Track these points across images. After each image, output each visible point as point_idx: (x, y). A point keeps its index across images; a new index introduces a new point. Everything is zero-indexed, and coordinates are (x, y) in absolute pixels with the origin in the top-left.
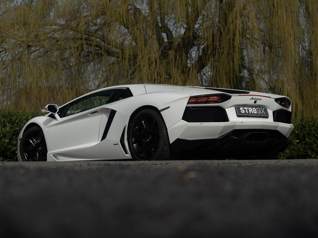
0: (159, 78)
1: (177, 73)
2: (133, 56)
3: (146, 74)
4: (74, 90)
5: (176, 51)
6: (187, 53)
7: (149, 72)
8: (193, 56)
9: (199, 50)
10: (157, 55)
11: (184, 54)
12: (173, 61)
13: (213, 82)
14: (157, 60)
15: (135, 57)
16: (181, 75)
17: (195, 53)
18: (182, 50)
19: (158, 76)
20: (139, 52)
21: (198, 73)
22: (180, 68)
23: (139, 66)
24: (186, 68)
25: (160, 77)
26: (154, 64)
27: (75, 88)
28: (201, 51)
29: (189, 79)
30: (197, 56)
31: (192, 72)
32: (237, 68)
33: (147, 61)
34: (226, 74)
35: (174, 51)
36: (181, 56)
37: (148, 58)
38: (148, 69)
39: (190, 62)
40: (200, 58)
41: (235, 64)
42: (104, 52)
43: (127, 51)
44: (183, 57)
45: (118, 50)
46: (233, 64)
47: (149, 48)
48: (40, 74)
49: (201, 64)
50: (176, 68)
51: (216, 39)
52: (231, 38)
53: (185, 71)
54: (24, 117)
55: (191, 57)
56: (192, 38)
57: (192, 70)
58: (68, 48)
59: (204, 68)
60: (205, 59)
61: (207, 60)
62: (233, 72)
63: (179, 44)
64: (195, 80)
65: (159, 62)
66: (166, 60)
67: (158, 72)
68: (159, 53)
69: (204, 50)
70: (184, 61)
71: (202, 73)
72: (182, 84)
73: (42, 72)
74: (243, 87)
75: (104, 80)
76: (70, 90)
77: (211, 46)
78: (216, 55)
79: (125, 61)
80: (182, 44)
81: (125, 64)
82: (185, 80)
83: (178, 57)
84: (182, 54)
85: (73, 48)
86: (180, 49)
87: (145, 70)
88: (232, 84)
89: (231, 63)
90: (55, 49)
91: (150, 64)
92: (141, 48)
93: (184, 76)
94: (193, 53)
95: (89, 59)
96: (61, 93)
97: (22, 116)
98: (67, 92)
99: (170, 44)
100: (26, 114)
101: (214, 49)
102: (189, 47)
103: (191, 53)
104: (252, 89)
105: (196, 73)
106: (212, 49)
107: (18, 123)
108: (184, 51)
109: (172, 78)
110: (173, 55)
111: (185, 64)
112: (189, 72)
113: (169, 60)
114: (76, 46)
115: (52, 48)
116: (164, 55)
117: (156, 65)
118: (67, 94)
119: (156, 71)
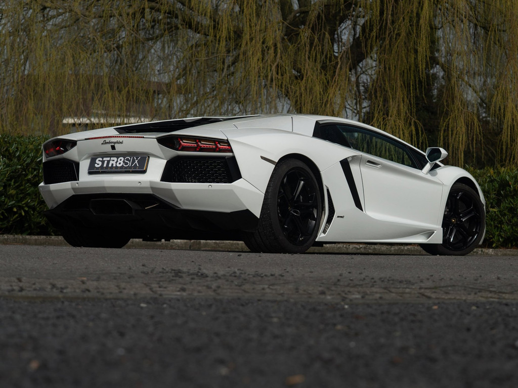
0: (280, 77)
1: (312, 69)
2: (235, 32)
3: (257, 70)
4: (124, 92)
5: (313, 29)
6: (332, 32)
7: (261, 65)
8: (345, 38)
9: (354, 29)
10: (279, 34)
11: (327, 35)
12: (307, 49)
13: (378, 89)
14: (279, 45)
15: (238, 34)
16: (321, 73)
17: (347, 33)
18: (325, 27)
19: (277, 74)
20: (247, 29)
21: (350, 70)
22: (318, 61)
23: (244, 53)
24: (330, 61)
25: (282, 75)
26: (272, 51)
27: (127, 89)
28: (358, 29)
29: (335, 81)
30: (351, 40)
31: (341, 68)
32: (422, 66)
33: (259, 45)
34: (403, 74)
35: (310, 30)
36: (322, 40)
37: (261, 40)
38: (260, 60)
39: (339, 49)
40: (357, 43)
41: (419, 58)
42: (182, 25)
43: (224, 26)
44: (326, 40)
45: (206, 22)
46: (415, 59)
47: (264, 22)
48: (63, 60)
49: (357, 53)
50: (311, 60)
51: (387, 12)
52: (415, 11)
53: (328, 66)
54: (31, 147)
55: (340, 40)
56: (342, 6)
57: (341, 66)
58: (117, 15)
59: (364, 61)
60: (366, 46)
61: (369, 48)
62: (414, 71)
63: (319, 17)
64: (345, 84)
65: (282, 49)
66: (294, 46)
67: (278, 66)
68: (282, 32)
69: (364, 28)
70: (326, 47)
71: (359, 70)
72: (321, 90)
73: (66, 57)
74: (433, 95)
75: (179, 75)
76: (117, 92)
77: (378, 23)
78: (386, 39)
79: (219, 44)
80: (325, 16)
81: (220, 49)
82: (328, 82)
83: (315, 41)
84: (324, 34)
85: (125, 15)
86: (321, 26)
87: (254, 62)
88: (412, 95)
89: (413, 56)
90: (93, 16)
91: (265, 51)
92: (250, 20)
93: (325, 75)
94: (345, 33)
95: (154, 33)
96: (100, 97)
97: (28, 145)
98: (110, 94)
99: (302, 15)
100: (34, 141)
101: (383, 29)
102: (337, 23)
103: (341, 32)
104: (448, 106)
105: (348, 70)
106: (378, 28)
107: (19, 158)
108: (328, 28)
109: (304, 79)
110: (307, 38)
111: (329, 53)
112: (335, 67)
113: (299, 46)
114: (131, 11)
115: (87, 13)
116: (291, 34)
117: (274, 53)
118: (110, 98)
119: (276, 64)
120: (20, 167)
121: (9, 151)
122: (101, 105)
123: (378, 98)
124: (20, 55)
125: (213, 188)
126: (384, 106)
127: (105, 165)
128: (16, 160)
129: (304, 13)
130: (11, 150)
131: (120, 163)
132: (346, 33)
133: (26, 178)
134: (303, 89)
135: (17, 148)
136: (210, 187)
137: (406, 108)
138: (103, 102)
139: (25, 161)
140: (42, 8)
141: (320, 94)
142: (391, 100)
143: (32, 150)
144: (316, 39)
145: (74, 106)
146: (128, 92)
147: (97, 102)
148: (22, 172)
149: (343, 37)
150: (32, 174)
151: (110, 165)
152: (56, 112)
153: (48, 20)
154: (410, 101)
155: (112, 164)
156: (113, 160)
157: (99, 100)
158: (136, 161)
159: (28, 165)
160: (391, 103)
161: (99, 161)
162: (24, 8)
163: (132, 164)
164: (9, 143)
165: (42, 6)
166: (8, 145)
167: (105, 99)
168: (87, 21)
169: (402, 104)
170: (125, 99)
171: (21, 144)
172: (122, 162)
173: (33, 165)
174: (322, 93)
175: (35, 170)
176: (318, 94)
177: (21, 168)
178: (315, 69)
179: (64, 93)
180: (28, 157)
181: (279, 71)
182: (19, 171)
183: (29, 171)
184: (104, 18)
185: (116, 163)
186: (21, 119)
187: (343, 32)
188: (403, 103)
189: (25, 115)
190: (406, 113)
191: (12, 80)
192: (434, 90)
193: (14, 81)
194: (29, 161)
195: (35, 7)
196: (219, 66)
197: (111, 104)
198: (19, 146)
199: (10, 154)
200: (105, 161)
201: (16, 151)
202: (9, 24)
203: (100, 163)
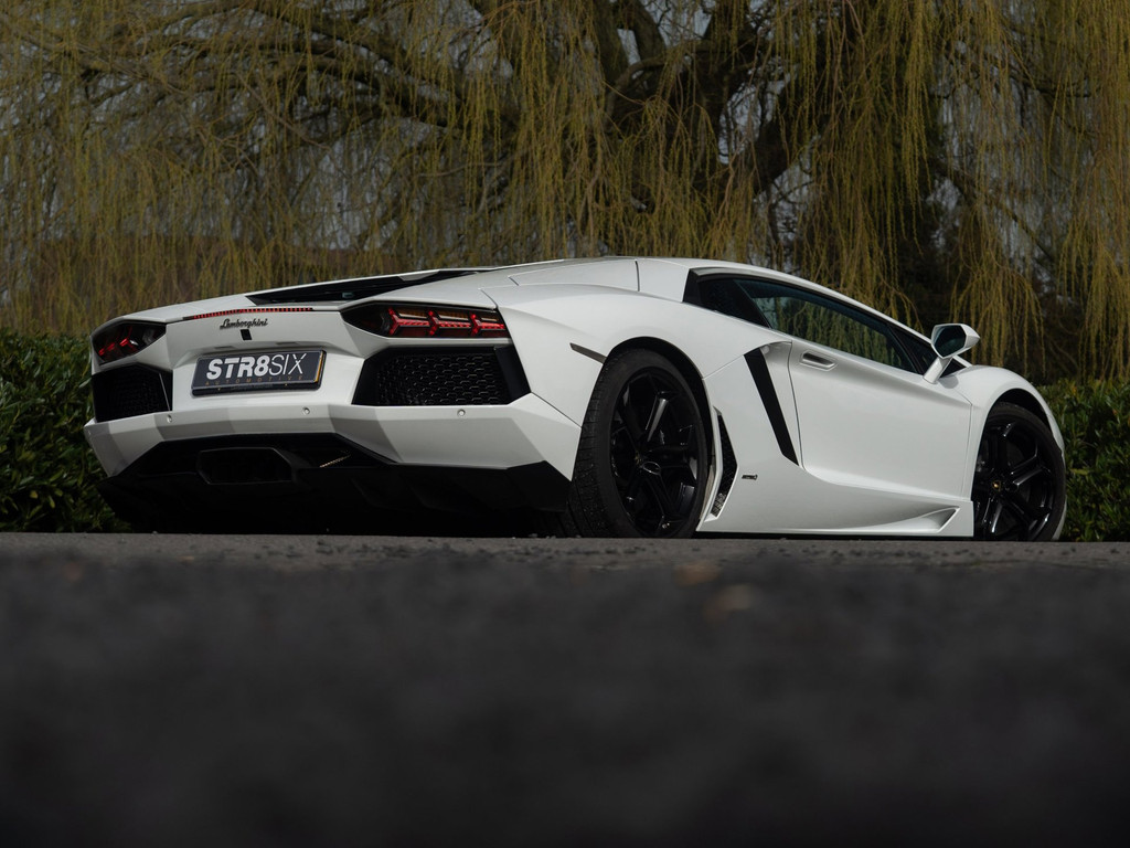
0: (601, 207)
1: (674, 188)
2: (503, 118)
3: (551, 192)
4: (267, 251)
5: (672, 101)
6: (716, 110)
7: (561, 181)
8: (742, 121)
9: (763, 102)
10: (598, 116)
11: (704, 112)
12: (662, 143)
13: (817, 228)
14: (598, 138)
15: (510, 121)
16: (692, 197)
17: (746, 111)
18: (699, 100)
20: (527, 103)
21: (756, 191)
22: (686, 170)
23: (525, 159)
24: (713, 170)
25: (608, 204)
26: (584, 152)
27: (272, 244)
28: (771, 103)
29: (723, 213)
30: (756, 124)
31: (735, 186)
32: (911, 175)
33: (556, 139)
34: (868, 195)
35: (666, 104)
36: (692, 124)
37: (561, 128)
38: (560, 171)
39: (729, 148)
40: (769, 133)
41: (906, 157)
42: (387, 103)
43: (478, 99)
44: (701, 127)
45: (441, 95)
46: (895, 159)
47: (565, 87)
48: (133, 184)
49: (770, 157)
50: (670, 169)
51: (832, 57)
52: (893, 53)
53: (706, 181)
54: (66, 357)
55: (732, 127)
56: (735, 51)
57: (734, 180)
58: (245, 83)
59: (785, 173)
60: (789, 135)
61: (795, 139)
62: (894, 188)
63: (685, 76)
64: (745, 218)
65: (606, 146)
66: (633, 138)
67: (598, 183)
68: (605, 110)
69: (782, 98)
70: (703, 142)
71: (775, 191)
72: (695, 234)
73: (139, 176)
74: (936, 250)
75: (385, 213)
76: (250, 250)
77: (813, 84)
78: (832, 119)
79: (468, 137)
80: (698, 76)
81: (471, 148)
82: (709, 217)
83: (678, 128)
84: (698, 113)
85: (263, 84)
86: (691, 95)
87: (547, 175)
88: (889, 238)
89: (890, 153)
90: (194, 86)
91: (569, 152)
92: (535, 85)
93: (703, 200)
94: (742, 113)
95: (327, 127)
96: (213, 260)
97: (60, 353)
98: (236, 257)
99: (648, 75)
100: (72, 344)
101: (823, 96)
102: (725, 89)
103: (733, 110)
104: (967, 260)
105: (751, 189)
106: (814, 94)
107: (40, 380)
108: (705, 101)
109: (657, 209)
110: (661, 120)
111: (708, 152)
112: (722, 186)
113: (643, 138)
114: (276, 74)
115: (182, 82)
116: (624, 116)
117: (590, 155)
118: (237, 264)
119: (593, 181)
120: (43, 400)
121: (18, 366)
122: (216, 278)
123: (817, 246)
124: (39, 176)
125: (467, 416)
126: (831, 264)
127: (229, 375)
128: (33, 386)
129: (653, 70)
130: (23, 364)
131: (261, 369)
132: (745, 113)
133: (57, 426)
134: (654, 231)
135: (36, 360)
136: (462, 413)
137: (877, 268)
138: (220, 272)
139: (54, 388)
140: (82, 71)
141: (692, 241)
142: (845, 251)
143: (68, 365)
144: (680, 122)
145: (159, 284)
146: (276, 248)
147: (208, 272)
148: (47, 411)
149: (737, 121)
150: (70, 415)
151: (240, 374)
152: (120, 297)
153: (97, 102)
154: (886, 252)
155: (245, 372)
156: (247, 363)
157: (214, 267)
158: (298, 363)
159: (61, 396)
160: (845, 257)
161: (216, 365)
162: (44, 73)
163: (288, 370)
164: (19, 349)
165: (83, 68)
166: (16, 353)
167: (225, 266)
168: (181, 97)
169: (869, 258)
170: (269, 265)
171: (43, 351)
172: (265, 366)
173: (72, 397)
174: (696, 238)
175: (76, 407)
176: (689, 244)
177: (45, 404)
178: (680, 187)
179: (137, 256)
180: (60, 378)
181: (601, 196)
182: (41, 409)
183: (62, 410)
184: (217, 91)
185: (253, 368)
186: (44, 313)
187: (738, 109)
188: (871, 256)
189: (53, 306)
190: (878, 279)
191: (22, 230)
192: (937, 239)
193: (26, 232)
194: (61, 387)
195: (69, 71)
196: (471, 186)
197: (239, 277)
198: (41, 357)
199: (20, 372)
200: (227, 365)
201: (34, 366)
202: (13, 110)
203: (219, 371)
